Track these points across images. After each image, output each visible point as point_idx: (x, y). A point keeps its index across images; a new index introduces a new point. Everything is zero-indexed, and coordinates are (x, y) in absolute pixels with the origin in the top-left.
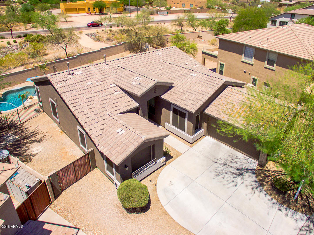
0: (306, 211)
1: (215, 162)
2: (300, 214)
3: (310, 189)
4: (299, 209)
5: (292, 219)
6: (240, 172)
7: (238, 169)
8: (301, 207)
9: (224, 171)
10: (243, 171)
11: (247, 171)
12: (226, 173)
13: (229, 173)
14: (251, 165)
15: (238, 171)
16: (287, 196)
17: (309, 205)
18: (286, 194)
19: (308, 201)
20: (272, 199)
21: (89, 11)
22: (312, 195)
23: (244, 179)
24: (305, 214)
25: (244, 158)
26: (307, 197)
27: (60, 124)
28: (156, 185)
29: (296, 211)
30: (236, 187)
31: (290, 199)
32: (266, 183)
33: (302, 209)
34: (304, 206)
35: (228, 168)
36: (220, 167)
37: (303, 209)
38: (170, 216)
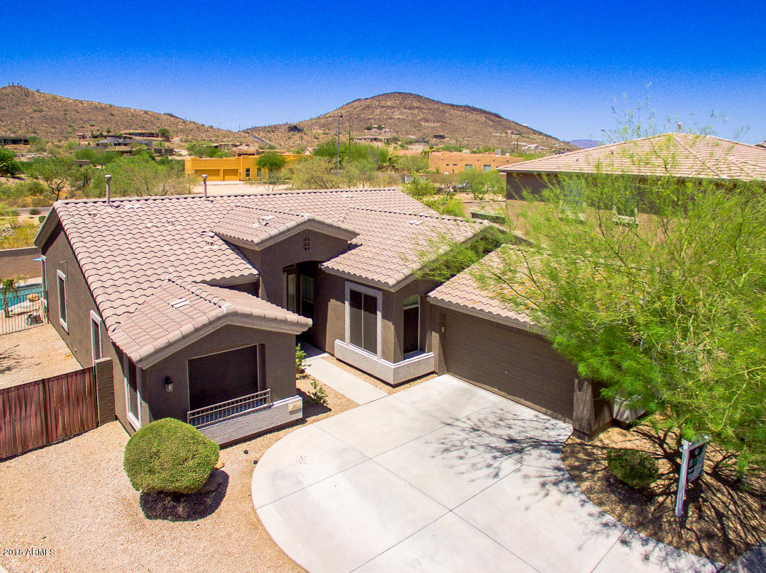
0: (712, 551)
1: (448, 424)
2: (693, 558)
3: (730, 494)
4: (688, 543)
5: (661, 569)
6: (516, 447)
7: (511, 441)
8: (698, 539)
9: (466, 443)
10: (525, 445)
11: (537, 444)
12: (472, 447)
13: (482, 448)
14: (552, 433)
15: (510, 445)
16: (653, 509)
17: (725, 535)
18: (652, 504)
19: (722, 524)
20: (602, 514)
21: (248, 175)
22: (736, 510)
23: (524, 463)
24: (707, 557)
25: (535, 419)
26: (720, 516)
27: (68, 334)
28: (256, 462)
29: (678, 548)
30: (496, 480)
31: (661, 517)
32: (589, 475)
33: (700, 545)
34: (709, 536)
35: (481, 436)
36: (458, 435)
37: (705, 545)
38: (267, 533)
